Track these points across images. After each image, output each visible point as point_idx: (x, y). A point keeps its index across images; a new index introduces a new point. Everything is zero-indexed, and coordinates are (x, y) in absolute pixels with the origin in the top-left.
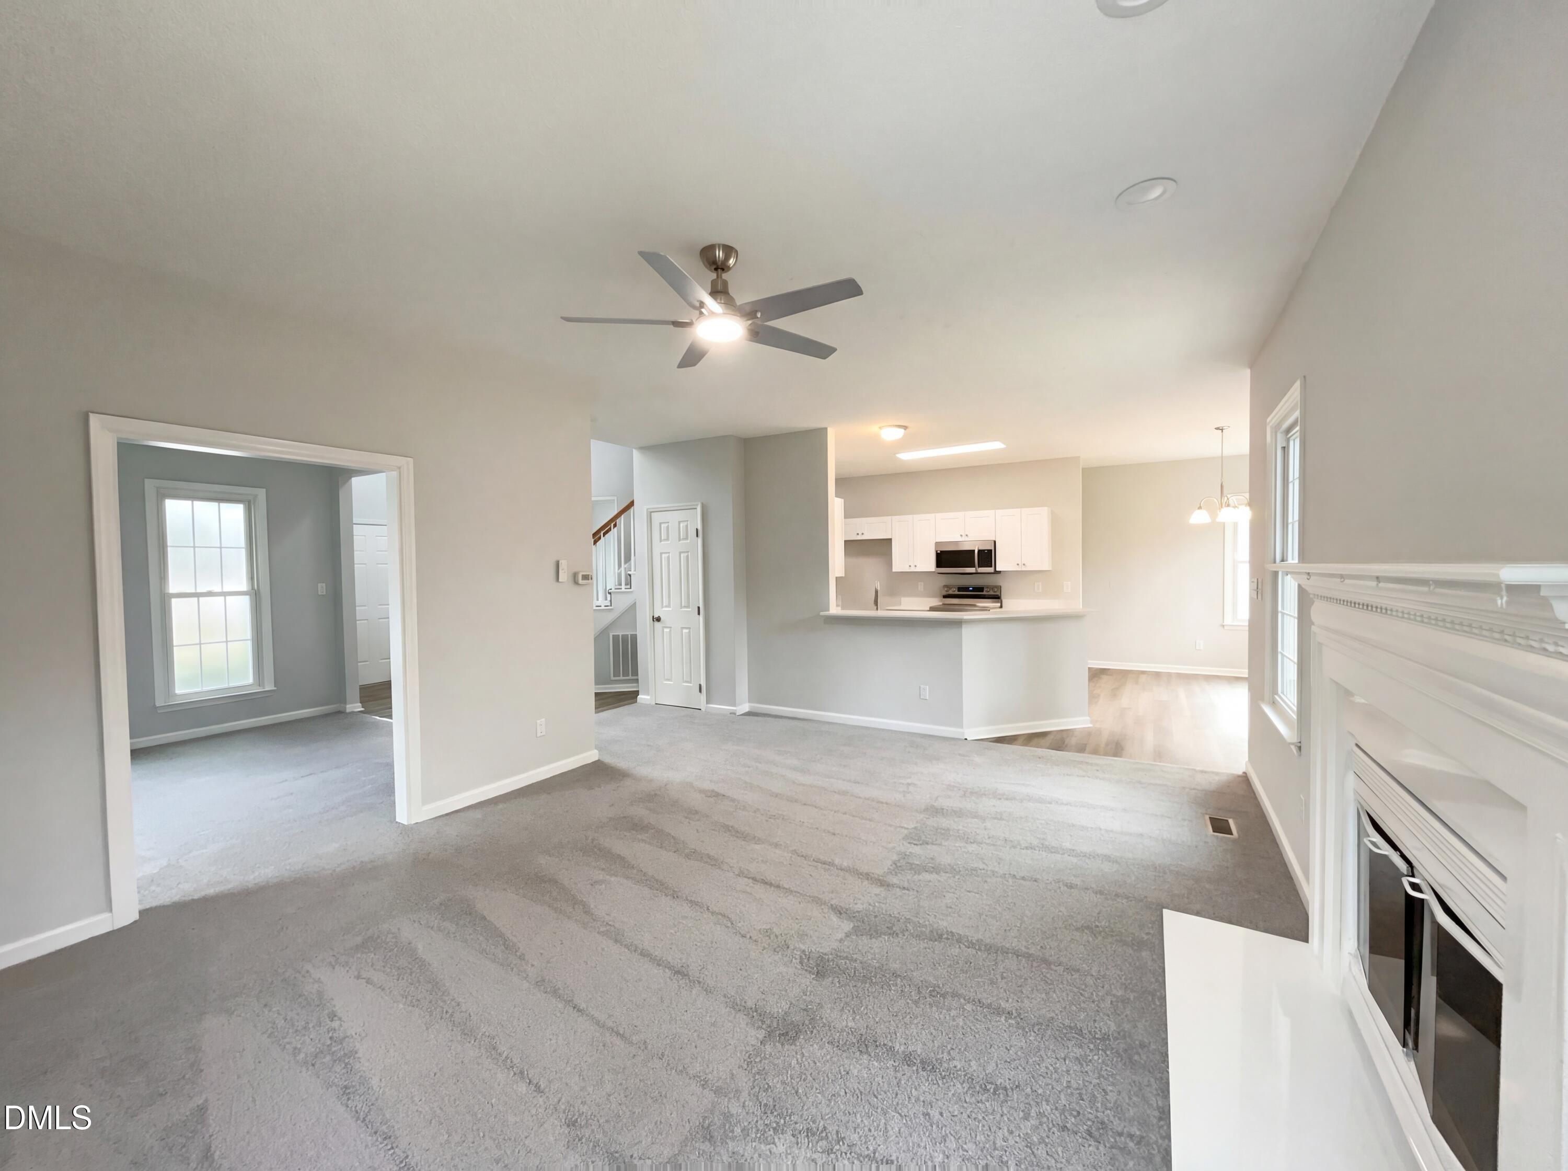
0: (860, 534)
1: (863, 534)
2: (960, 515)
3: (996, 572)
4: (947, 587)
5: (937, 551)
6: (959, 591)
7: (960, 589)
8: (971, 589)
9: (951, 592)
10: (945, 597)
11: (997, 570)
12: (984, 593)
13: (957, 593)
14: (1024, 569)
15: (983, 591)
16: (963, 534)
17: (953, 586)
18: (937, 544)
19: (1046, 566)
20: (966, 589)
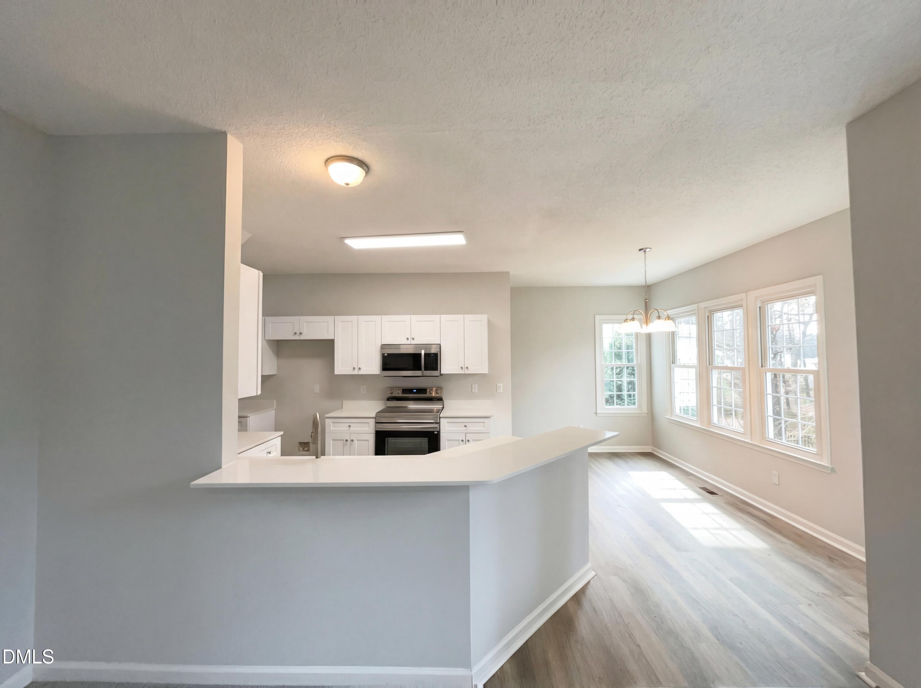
0: (298, 333)
1: (301, 333)
2: (406, 318)
3: (441, 375)
4: (392, 388)
5: (383, 354)
6: (403, 393)
7: (405, 391)
8: (415, 391)
9: (395, 395)
10: (388, 399)
11: (442, 373)
12: (428, 395)
13: (401, 395)
14: (467, 372)
15: (426, 393)
16: (409, 337)
17: (398, 388)
18: (383, 346)
19: (485, 370)
20: (410, 391)
